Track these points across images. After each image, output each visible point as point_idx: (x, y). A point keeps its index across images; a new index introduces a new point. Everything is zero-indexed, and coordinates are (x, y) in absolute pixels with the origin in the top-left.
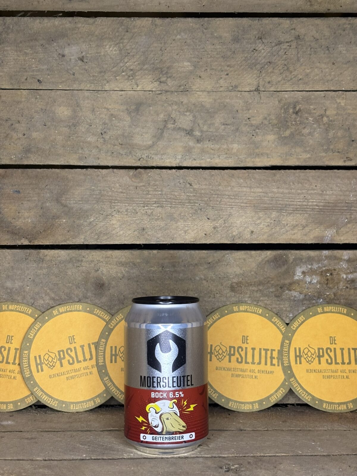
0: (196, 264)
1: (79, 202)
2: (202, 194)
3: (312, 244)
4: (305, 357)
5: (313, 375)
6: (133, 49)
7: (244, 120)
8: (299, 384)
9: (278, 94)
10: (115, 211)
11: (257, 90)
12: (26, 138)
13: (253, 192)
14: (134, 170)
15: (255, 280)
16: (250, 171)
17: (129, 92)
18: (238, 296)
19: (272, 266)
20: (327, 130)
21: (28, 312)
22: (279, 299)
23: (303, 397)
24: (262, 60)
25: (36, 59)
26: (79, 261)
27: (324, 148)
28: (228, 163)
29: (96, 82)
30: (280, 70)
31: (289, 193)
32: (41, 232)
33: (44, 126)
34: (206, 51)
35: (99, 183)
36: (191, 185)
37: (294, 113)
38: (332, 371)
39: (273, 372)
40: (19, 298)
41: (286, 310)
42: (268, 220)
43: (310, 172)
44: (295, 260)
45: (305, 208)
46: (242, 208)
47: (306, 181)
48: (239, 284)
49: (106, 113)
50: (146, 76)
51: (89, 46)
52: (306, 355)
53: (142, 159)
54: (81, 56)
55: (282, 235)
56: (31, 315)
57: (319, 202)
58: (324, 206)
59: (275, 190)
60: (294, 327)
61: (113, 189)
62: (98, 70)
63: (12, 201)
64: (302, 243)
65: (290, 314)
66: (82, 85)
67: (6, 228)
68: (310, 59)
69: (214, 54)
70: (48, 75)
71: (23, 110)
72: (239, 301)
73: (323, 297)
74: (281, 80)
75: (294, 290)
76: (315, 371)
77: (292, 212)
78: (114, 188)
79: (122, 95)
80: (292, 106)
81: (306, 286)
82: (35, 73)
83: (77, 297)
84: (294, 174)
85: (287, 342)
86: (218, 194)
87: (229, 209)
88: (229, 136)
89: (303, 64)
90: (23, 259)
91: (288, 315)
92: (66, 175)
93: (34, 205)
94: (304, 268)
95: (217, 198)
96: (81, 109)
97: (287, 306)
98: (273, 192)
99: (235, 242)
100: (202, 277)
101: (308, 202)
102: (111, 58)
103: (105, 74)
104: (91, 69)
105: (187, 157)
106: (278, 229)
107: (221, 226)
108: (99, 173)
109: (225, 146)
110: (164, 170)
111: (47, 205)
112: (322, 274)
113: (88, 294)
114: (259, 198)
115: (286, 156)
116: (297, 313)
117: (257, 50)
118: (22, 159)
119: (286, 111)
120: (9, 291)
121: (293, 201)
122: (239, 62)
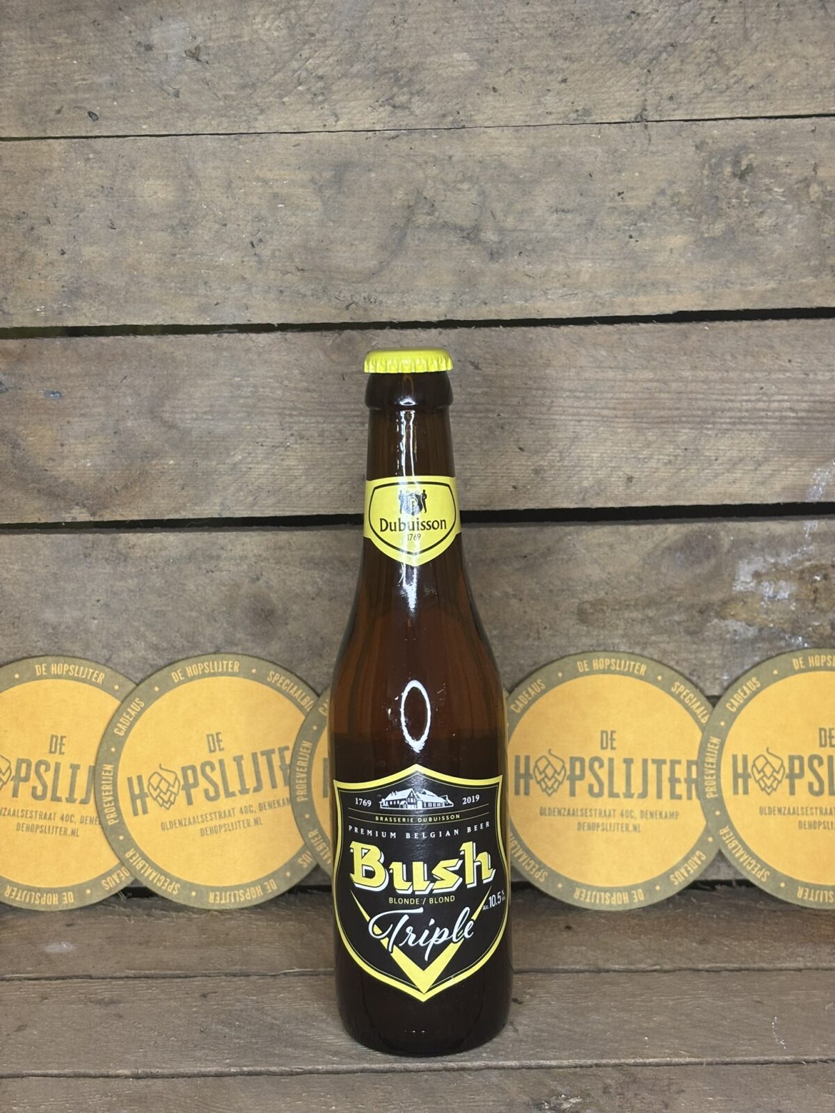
0: (493, 560)
1: (206, 417)
2: (505, 388)
3: (779, 504)
4: (758, 777)
5: (774, 821)
6: (322, 22)
7: (608, 199)
8: (741, 841)
9: (694, 127)
10: (292, 435)
11: (641, 119)
12: (68, 261)
13: (631, 381)
14: (336, 335)
15: (638, 595)
16: (622, 326)
17: (317, 136)
18: (595, 633)
19: (679, 562)
20: (818, 217)
21: (96, 678)
22: (696, 640)
23: (749, 872)
24: (653, 39)
25: (81, 58)
26: (211, 557)
27: (812, 263)
28: (569, 308)
29: (232, 112)
30: (698, 64)
31: (722, 381)
32: (117, 491)
33: (110, 230)
34: (508, 21)
35: (250, 367)
36: (477, 367)
37: (734, 175)
38: (821, 812)
39: (677, 814)
40: (76, 648)
41: (713, 666)
42: (670, 449)
43: (775, 327)
44: (734, 544)
45: (763, 417)
46: (604, 420)
47: (765, 350)
48: (598, 604)
49: (260, 190)
50: (359, 93)
51: (212, 18)
52: (759, 772)
53: (354, 305)
54: (191, 47)
55: (704, 485)
56: (105, 687)
57: (798, 401)
58: (809, 411)
59: (687, 374)
60: (732, 706)
61: (286, 382)
62: (236, 80)
63: (44, 416)
64: (754, 502)
65: (722, 675)
66: (198, 121)
67: (33, 482)
68: (776, 34)
69: (528, 29)
70: (114, 99)
71: (55, 189)
72: (599, 645)
73: (803, 632)
74: (703, 92)
75: (733, 616)
76: (780, 810)
77: (729, 427)
78: (287, 378)
79: (298, 145)
80: (728, 159)
81: (762, 606)
82: (81, 95)
83: (212, 642)
84: (736, 331)
85: (715, 740)
86: (544, 389)
87: (572, 423)
88: (569, 242)
89: (759, 48)
90: (79, 555)
91: (717, 676)
92: (172, 349)
93: (97, 426)
94: (758, 564)
95: (543, 396)
96: (198, 184)
97: (715, 654)
98: (681, 379)
99: (587, 505)
100: (510, 590)
101: (769, 401)
102: (267, 48)
103: (255, 91)
104: (220, 78)
105: (466, 297)
106: (693, 469)
107: (553, 466)
108: (251, 344)
109: (560, 268)
110: (409, 332)
111: (129, 424)
112: (802, 576)
113: (238, 635)
114: (646, 396)
115: (714, 287)
116: (740, 672)
117: (638, 14)
118: (60, 313)
119: (715, 171)
120: (50, 631)
121: (732, 401)
122: (594, 48)
